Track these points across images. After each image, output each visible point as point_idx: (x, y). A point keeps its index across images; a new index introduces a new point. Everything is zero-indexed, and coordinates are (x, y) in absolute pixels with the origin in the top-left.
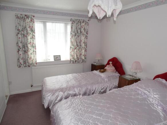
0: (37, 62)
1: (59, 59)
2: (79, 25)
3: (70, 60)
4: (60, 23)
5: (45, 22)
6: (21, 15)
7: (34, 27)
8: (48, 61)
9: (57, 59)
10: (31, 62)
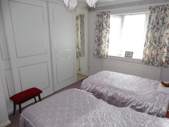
0: (109, 55)
1: (131, 56)
2: (161, 14)
3: (142, 59)
4: (139, 14)
5: (123, 15)
6: (100, 12)
7: (109, 22)
8: (120, 56)
9: (128, 56)
10: (104, 54)
